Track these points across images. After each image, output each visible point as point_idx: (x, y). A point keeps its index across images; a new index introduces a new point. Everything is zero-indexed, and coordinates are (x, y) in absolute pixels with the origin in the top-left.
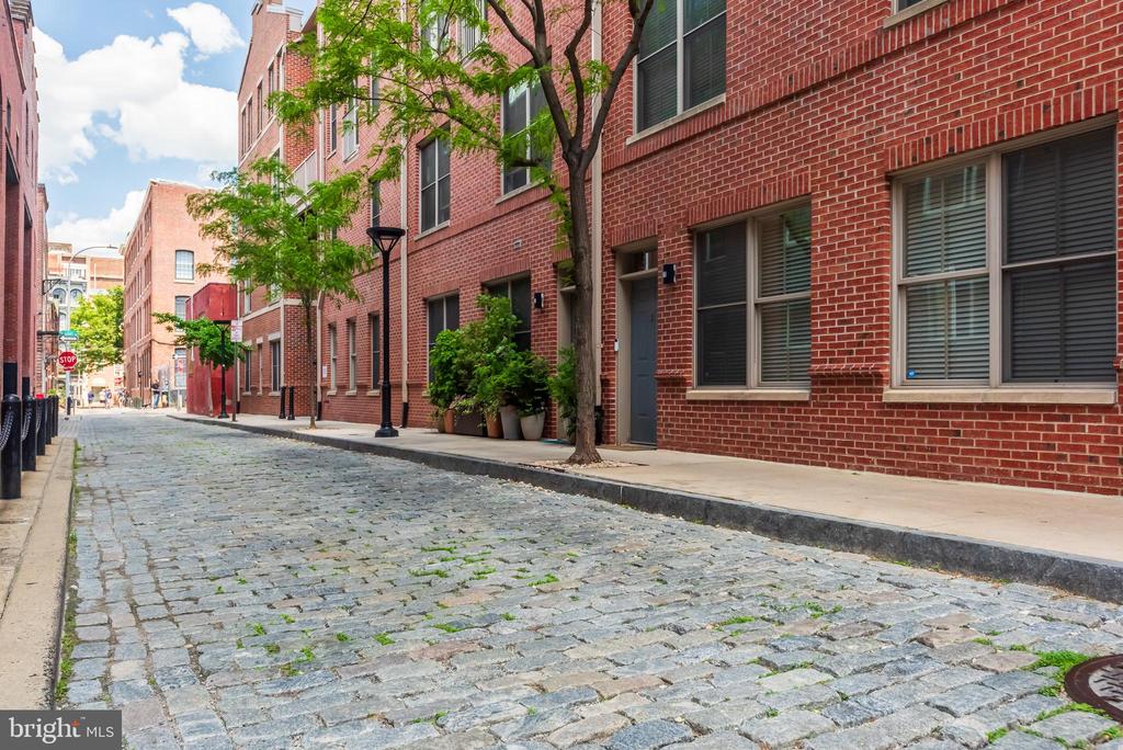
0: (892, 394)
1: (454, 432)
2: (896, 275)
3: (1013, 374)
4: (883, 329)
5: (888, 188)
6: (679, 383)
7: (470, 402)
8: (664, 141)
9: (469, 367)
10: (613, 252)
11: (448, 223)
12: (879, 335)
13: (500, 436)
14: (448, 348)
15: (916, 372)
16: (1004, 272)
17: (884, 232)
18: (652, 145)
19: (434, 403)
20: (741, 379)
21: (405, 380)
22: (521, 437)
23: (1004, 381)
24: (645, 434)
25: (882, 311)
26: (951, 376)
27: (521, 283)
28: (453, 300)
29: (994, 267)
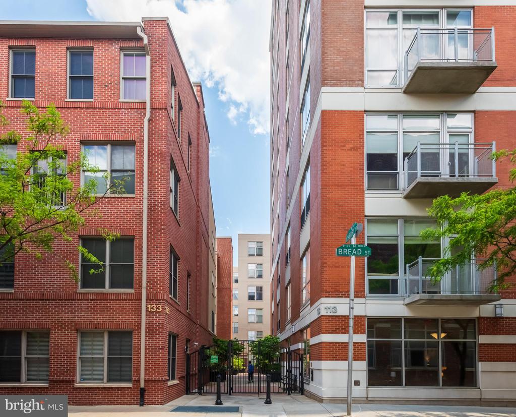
0: (77, 385)
2: (78, 355)
3: (109, 380)
4: (75, 368)
5: (77, 332)
12: (73, 370)
15: (83, 379)
16: (108, 357)
17: (75, 343)
23: (108, 382)
25: (74, 363)
26: (93, 380)
29: (106, 356)
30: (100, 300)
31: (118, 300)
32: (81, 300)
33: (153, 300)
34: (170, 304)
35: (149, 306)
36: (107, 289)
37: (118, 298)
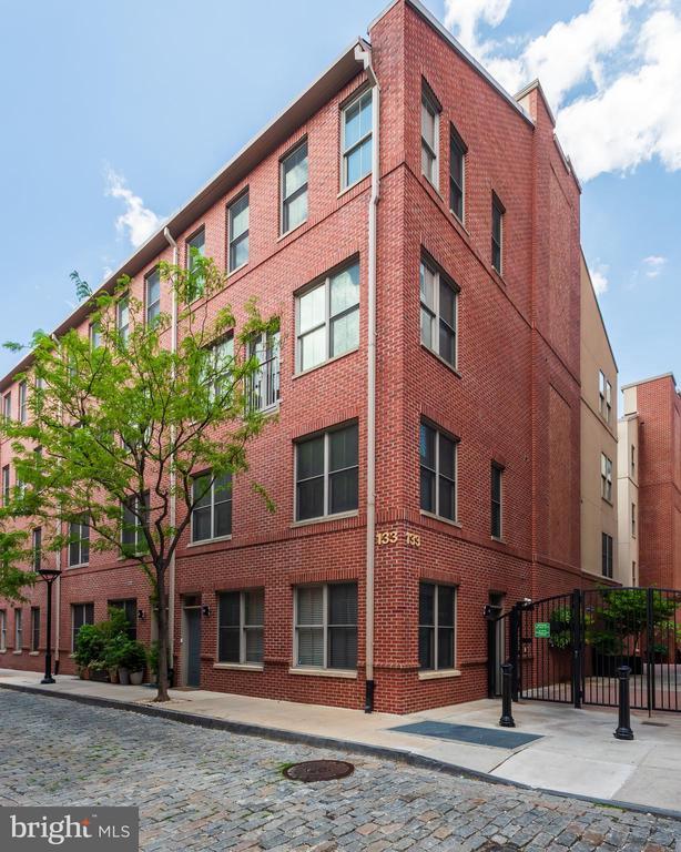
0: (292, 670)
1: (91, 679)
2: (295, 624)
3: (331, 665)
4: (290, 645)
5: (292, 590)
6: (211, 661)
7: (101, 664)
8: (205, 550)
9: (101, 646)
10: (181, 596)
11: (87, 564)
12: (288, 647)
13: (118, 682)
14: (88, 634)
15: (302, 661)
16: (328, 627)
17: (290, 606)
18: (199, 551)
19: (78, 663)
20: (237, 660)
21: (57, 648)
22: (130, 683)
23: (328, 667)
24: (195, 682)
25: (289, 637)
26: (313, 664)
27: (132, 602)
28: (90, 606)
29: (325, 625)
30: (317, 535)
31: (338, 531)
32: (295, 539)
33: (384, 523)
34: (424, 527)
35: (379, 535)
36: (327, 517)
37: (337, 529)
